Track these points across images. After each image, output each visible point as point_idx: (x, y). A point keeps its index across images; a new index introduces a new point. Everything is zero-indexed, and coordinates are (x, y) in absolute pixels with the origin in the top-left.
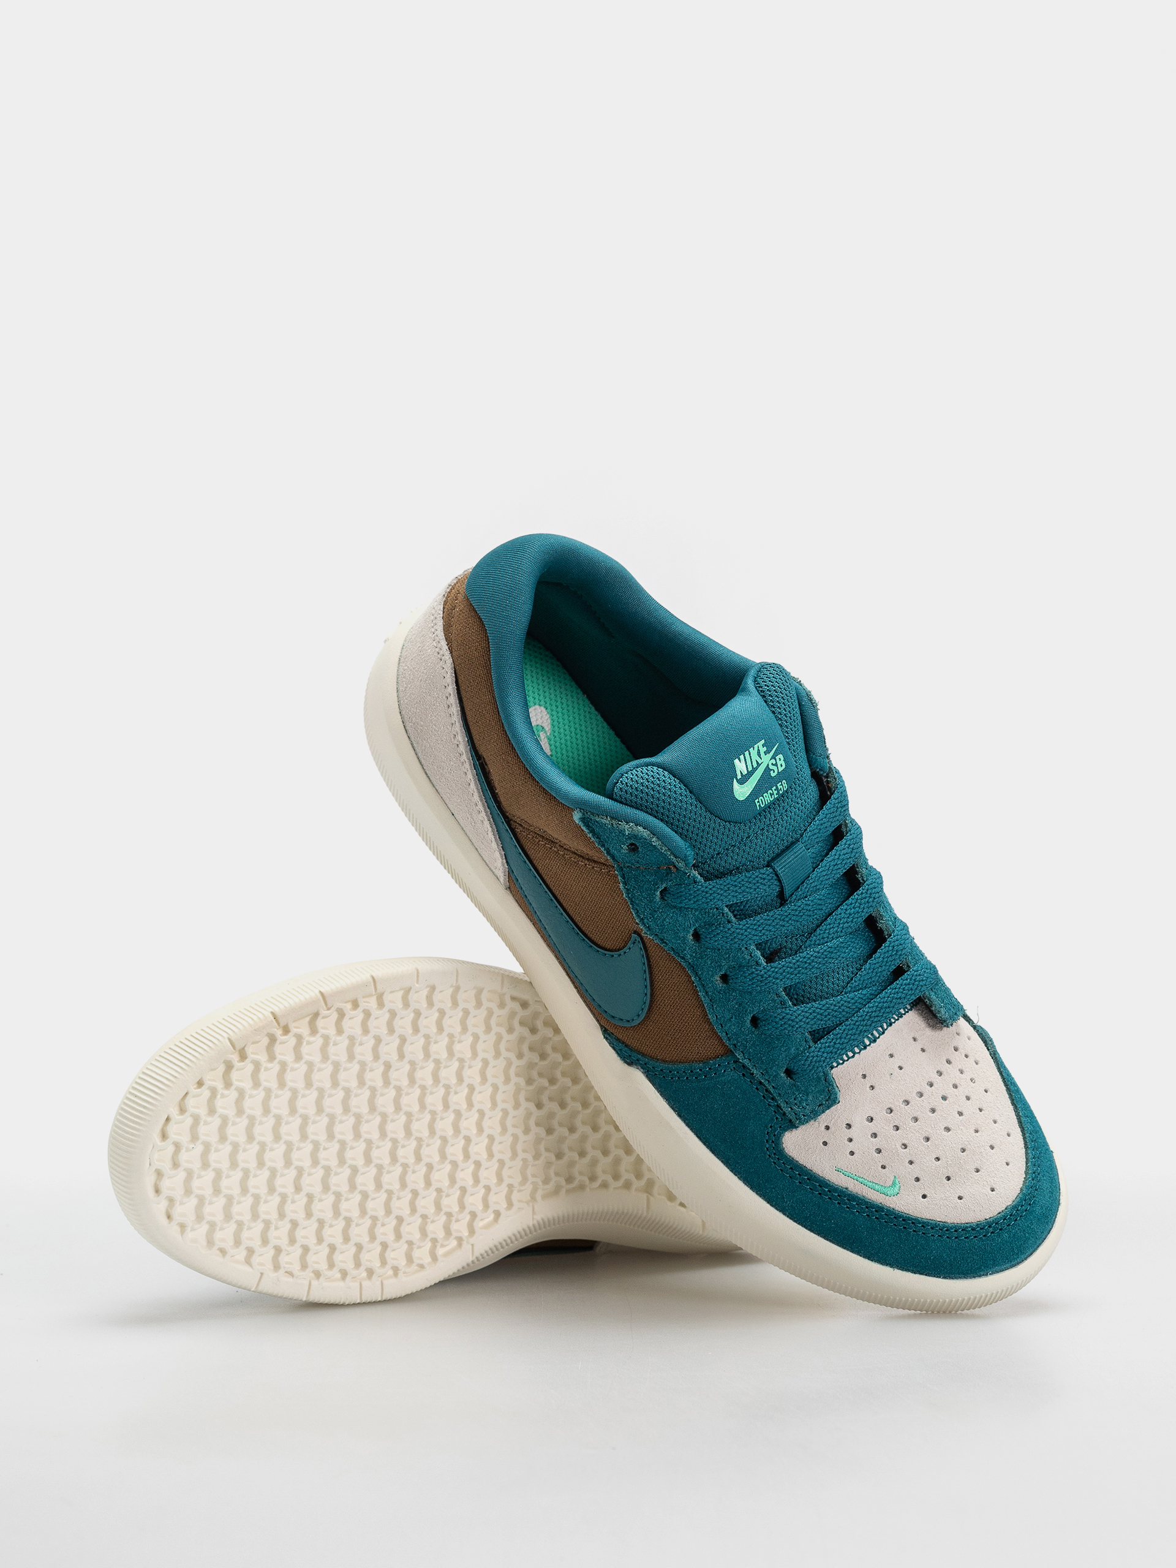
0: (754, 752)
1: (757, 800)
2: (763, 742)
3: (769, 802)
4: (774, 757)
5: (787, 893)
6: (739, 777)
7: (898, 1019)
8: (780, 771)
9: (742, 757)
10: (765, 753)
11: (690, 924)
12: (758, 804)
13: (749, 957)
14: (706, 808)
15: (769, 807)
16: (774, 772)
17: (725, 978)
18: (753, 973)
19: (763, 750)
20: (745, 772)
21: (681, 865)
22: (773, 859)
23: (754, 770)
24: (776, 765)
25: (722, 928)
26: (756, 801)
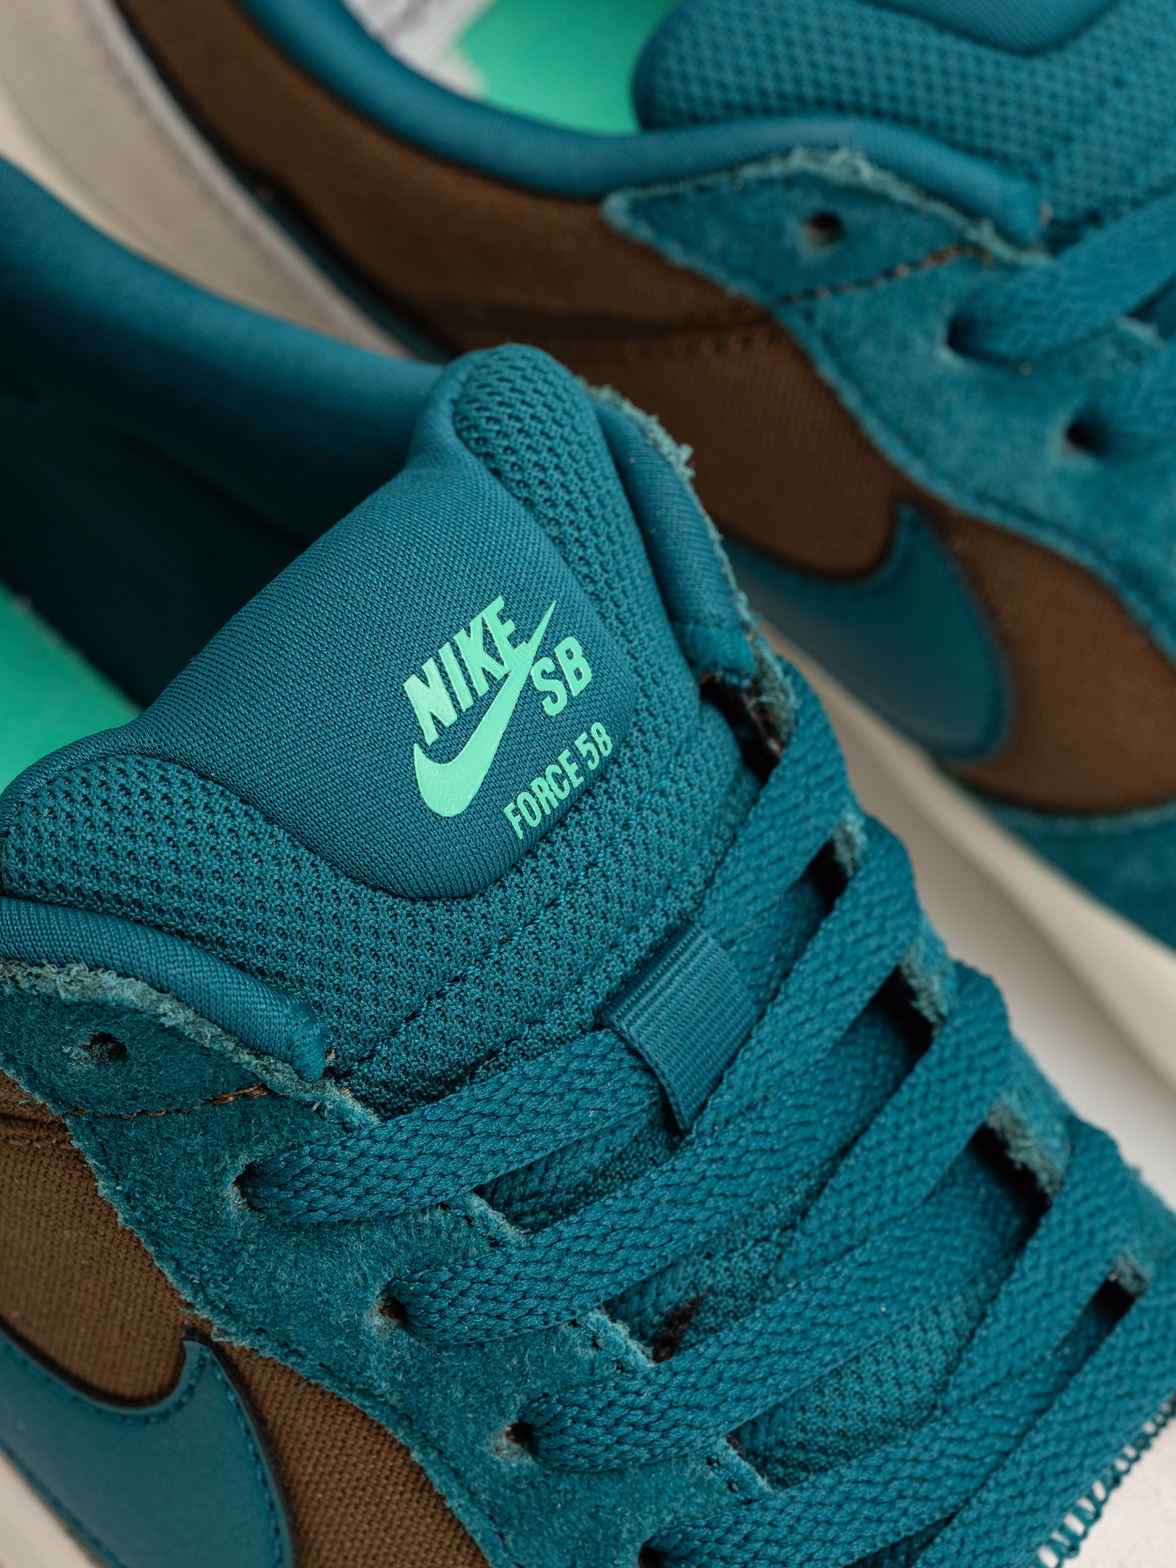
0: (470, 643)
1: (511, 806)
2: (499, 603)
3: (555, 804)
4: (546, 650)
5: (684, 1110)
6: (431, 735)
7: (1137, 1459)
8: (574, 694)
9: (430, 667)
10: (514, 640)
11: (364, 1276)
12: (515, 821)
13: (591, 1352)
14: (334, 865)
15: (559, 819)
16: (555, 700)
17: (523, 1434)
18: (611, 1404)
19: (502, 632)
20: (449, 717)
21: (281, 1077)
22: (614, 998)
23: (482, 704)
24: (558, 674)
25: (473, 1272)
26: (508, 810)
